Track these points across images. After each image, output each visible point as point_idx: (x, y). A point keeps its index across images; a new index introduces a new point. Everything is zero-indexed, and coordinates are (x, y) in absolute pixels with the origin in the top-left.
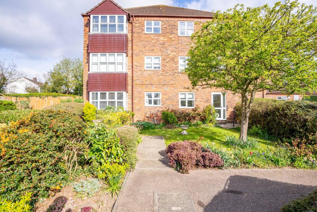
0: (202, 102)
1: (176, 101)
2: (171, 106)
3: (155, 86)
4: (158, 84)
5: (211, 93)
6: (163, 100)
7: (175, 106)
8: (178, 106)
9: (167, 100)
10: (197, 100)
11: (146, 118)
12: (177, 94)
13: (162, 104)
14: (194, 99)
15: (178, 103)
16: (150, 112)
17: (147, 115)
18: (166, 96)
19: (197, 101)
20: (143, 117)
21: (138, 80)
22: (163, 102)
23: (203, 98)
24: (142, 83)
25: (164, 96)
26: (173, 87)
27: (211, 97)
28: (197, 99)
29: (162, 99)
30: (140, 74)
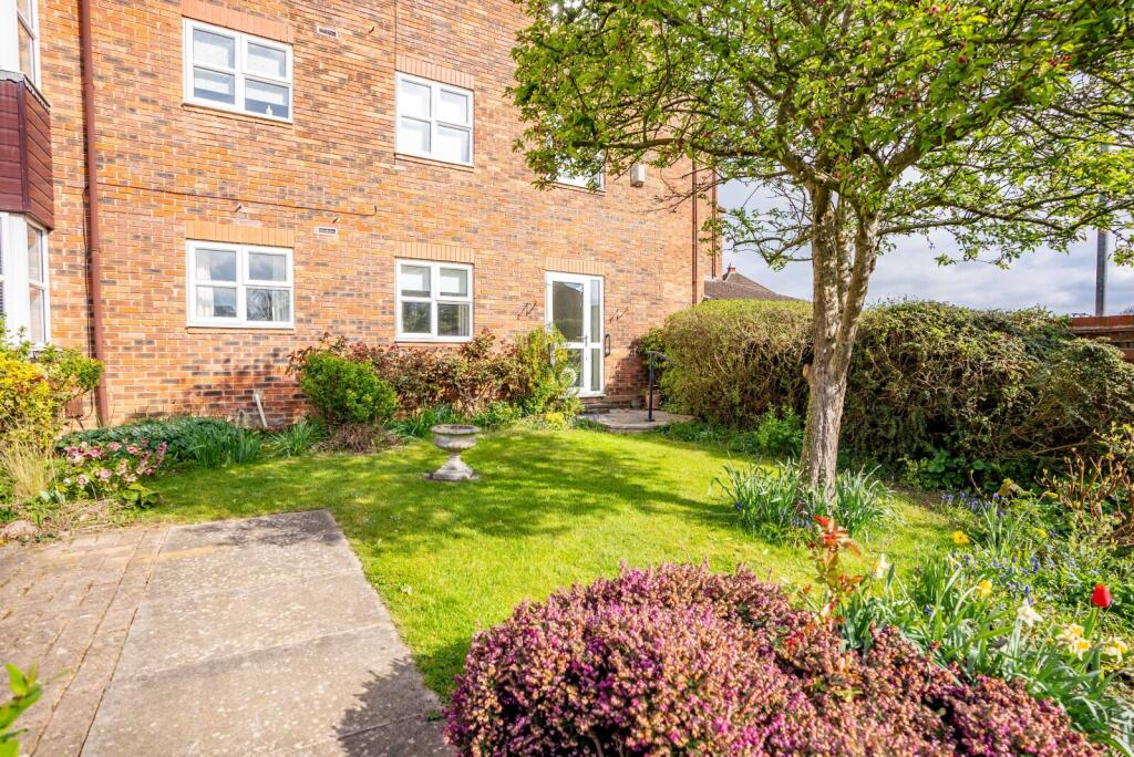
0: (504, 312)
1: (380, 302)
2: (354, 327)
3: (257, 212)
4: (277, 201)
6: (304, 293)
7: (373, 328)
8: (390, 328)
9: (327, 293)
10: (483, 302)
11: (193, 398)
12: (385, 269)
13: (302, 315)
14: (469, 299)
15: (392, 313)
16: (227, 361)
17: (202, 381)
18: (324, 274)
19: (483, 306)
20: (178, 392)
21: (136, 158)
22: (304, 303)
23: (511, 298)
24: (164, 180)
25: (311, 275)
26: (362, 228)
28: (485, 298)
29: (297, 286)
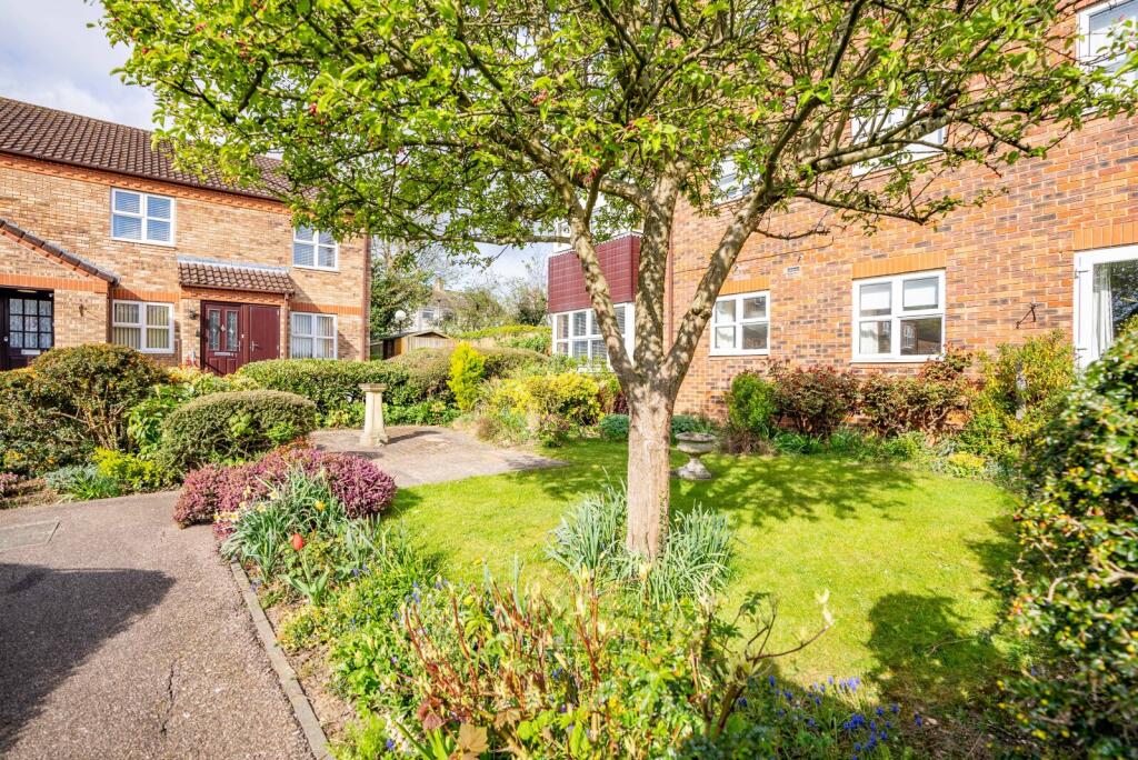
0: (993, 321)
1: (837, 326)
2: (814, 351)
3: (747, 267)
4: (759, 255)
5: (1069, 262)
6: (777, 324)
7: (830, 351)
8: (845, 349)
9: (792, 323)
10: (957, 311)
11: (711, 406)
12: (842, 292)
13: (775, 343)
14: (941, 311)
15: (847, 335)
16: (729, 380)
17: (718, 393)
18: (791, 307)
19: (958, 317)
20: (703, 398)
21: (689, 252)
22: (776, 333)
23: (1004, 301)
24: (700, 261)
25: (783, 309)
26: (821, 259)
27: (1068, 284)
28: (961, 306)
29: (773, 320)
30: (694, 230)
